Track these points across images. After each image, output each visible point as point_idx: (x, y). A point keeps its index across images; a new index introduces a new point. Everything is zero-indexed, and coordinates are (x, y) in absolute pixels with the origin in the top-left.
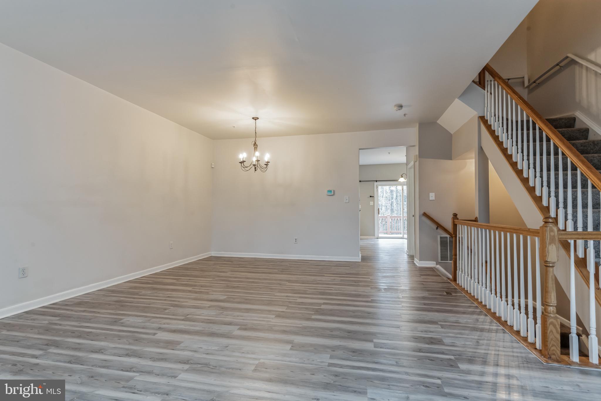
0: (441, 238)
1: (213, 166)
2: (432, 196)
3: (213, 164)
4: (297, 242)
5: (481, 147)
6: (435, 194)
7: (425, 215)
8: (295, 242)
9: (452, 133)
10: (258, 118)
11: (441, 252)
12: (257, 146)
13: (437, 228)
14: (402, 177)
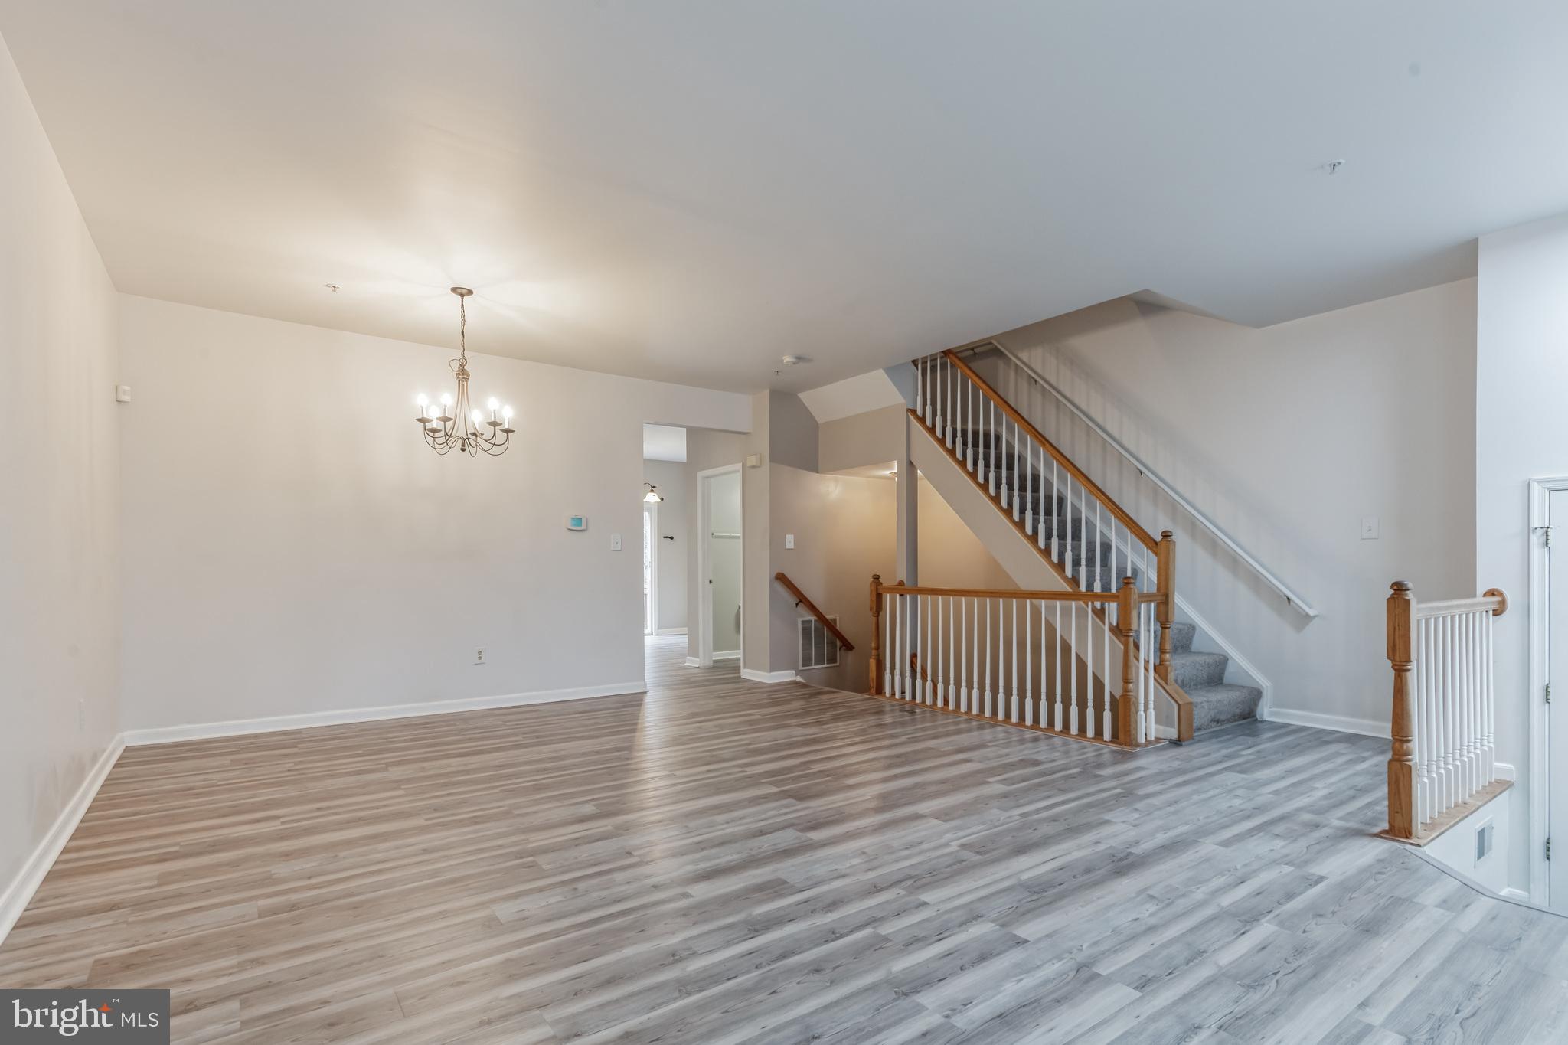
0: (803, 622)
1: (126, 398)
2: (790, 541)
3: (127, 388)
4: (483, 660)
5: (911, 462)
6: (795, 537)
7: (781, 578)
8: (479, 661)
9: (820, 420)
10: (470, 292)
11: (803, 650)
12: (468, 375)
13: (797, 604)
14: (652, 491)
